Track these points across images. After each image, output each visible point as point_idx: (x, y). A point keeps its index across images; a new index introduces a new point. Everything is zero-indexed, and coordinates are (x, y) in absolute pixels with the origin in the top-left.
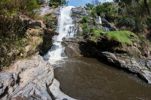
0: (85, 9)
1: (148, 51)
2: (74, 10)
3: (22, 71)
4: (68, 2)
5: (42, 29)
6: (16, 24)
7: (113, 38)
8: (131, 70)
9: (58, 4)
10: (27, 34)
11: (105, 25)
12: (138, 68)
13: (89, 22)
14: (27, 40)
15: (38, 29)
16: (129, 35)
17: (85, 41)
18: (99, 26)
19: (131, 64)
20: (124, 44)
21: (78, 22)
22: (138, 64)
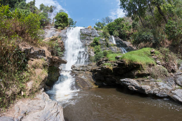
0: (95, 29)
1: (174, 65)
2: (83, 31)
3: (25, 115)
4: (76, 22)
5: (46, 58)
6: (15, 54)
7: (132, 61)
8: (159, 95)
9: (65, 25)
10: (29, 66)
11: (120, 45)
12: (167, 89)
13: (101, 45)
14: (28, 74)
15: (41, 58)
16: (150, 52)
17: (99, 69)
18: (113, 47)
19: (158, 88)
20: (145, 65)
21: (88, 46)
22: (166, 85)
